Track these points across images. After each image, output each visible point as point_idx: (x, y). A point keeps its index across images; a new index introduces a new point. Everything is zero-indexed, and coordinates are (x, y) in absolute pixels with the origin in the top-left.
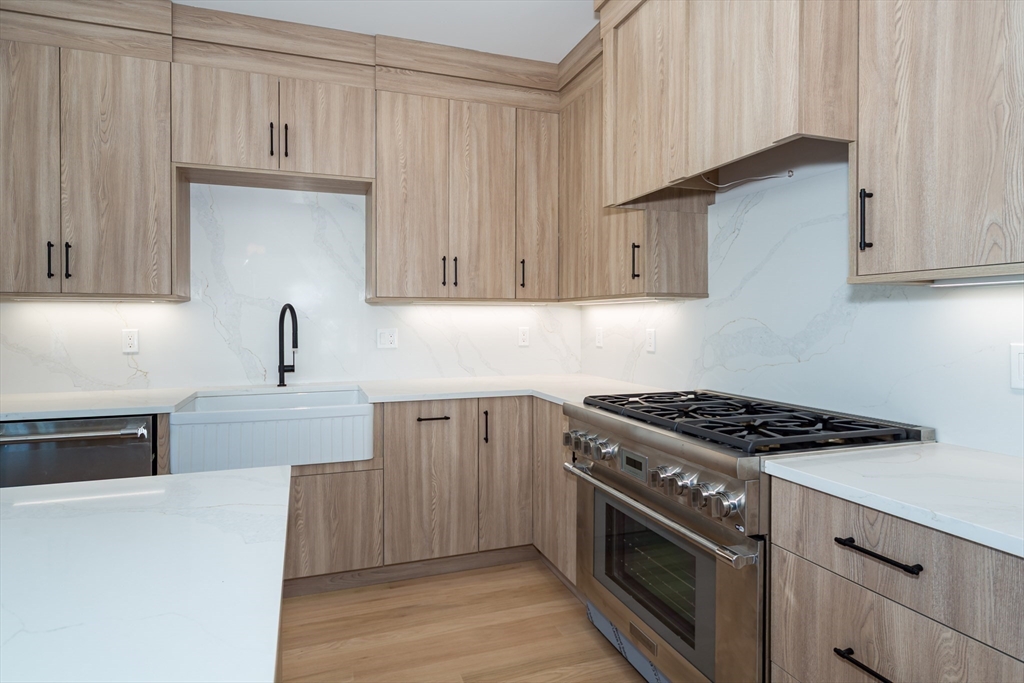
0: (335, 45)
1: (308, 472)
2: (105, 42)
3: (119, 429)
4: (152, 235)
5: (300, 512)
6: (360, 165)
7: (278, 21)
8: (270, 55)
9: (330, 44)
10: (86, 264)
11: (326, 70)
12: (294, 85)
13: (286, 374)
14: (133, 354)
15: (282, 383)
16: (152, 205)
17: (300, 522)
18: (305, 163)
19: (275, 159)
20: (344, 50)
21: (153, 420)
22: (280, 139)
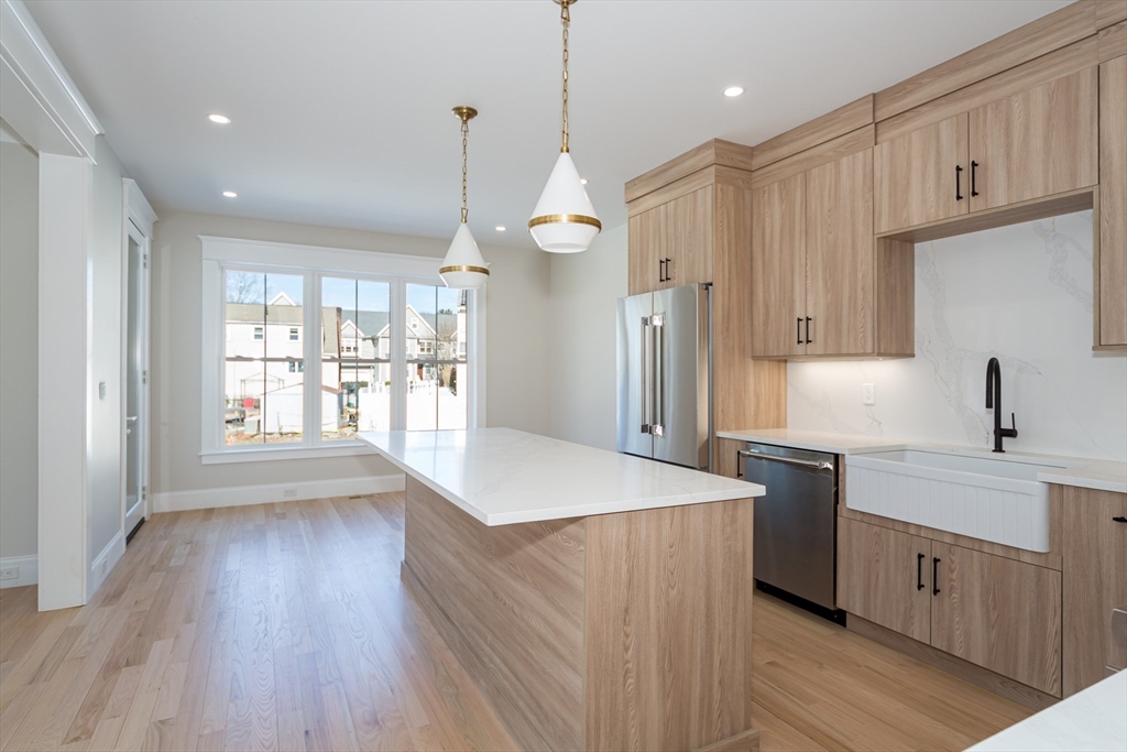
0: (1036, 39)
1: (963, 543)
2: (830, 153)
3: (808, 460)
4: (860, 302)
5: (955, 584)
6: (1074, 175)
7: (967, 53)
8: (960, 94)
9: (1030, 41)
10: (818, 331)
11: (1028, 75)
12: (985, 114)
13: (1004, 439)
14: (871, 405)
15: (999, 448)
16: (860, 276)
17: (954, 595)
18: (999, 195)
19: (963, 202)
20: (1049, 38)
21: (837, 458)
22: (969, 179)
